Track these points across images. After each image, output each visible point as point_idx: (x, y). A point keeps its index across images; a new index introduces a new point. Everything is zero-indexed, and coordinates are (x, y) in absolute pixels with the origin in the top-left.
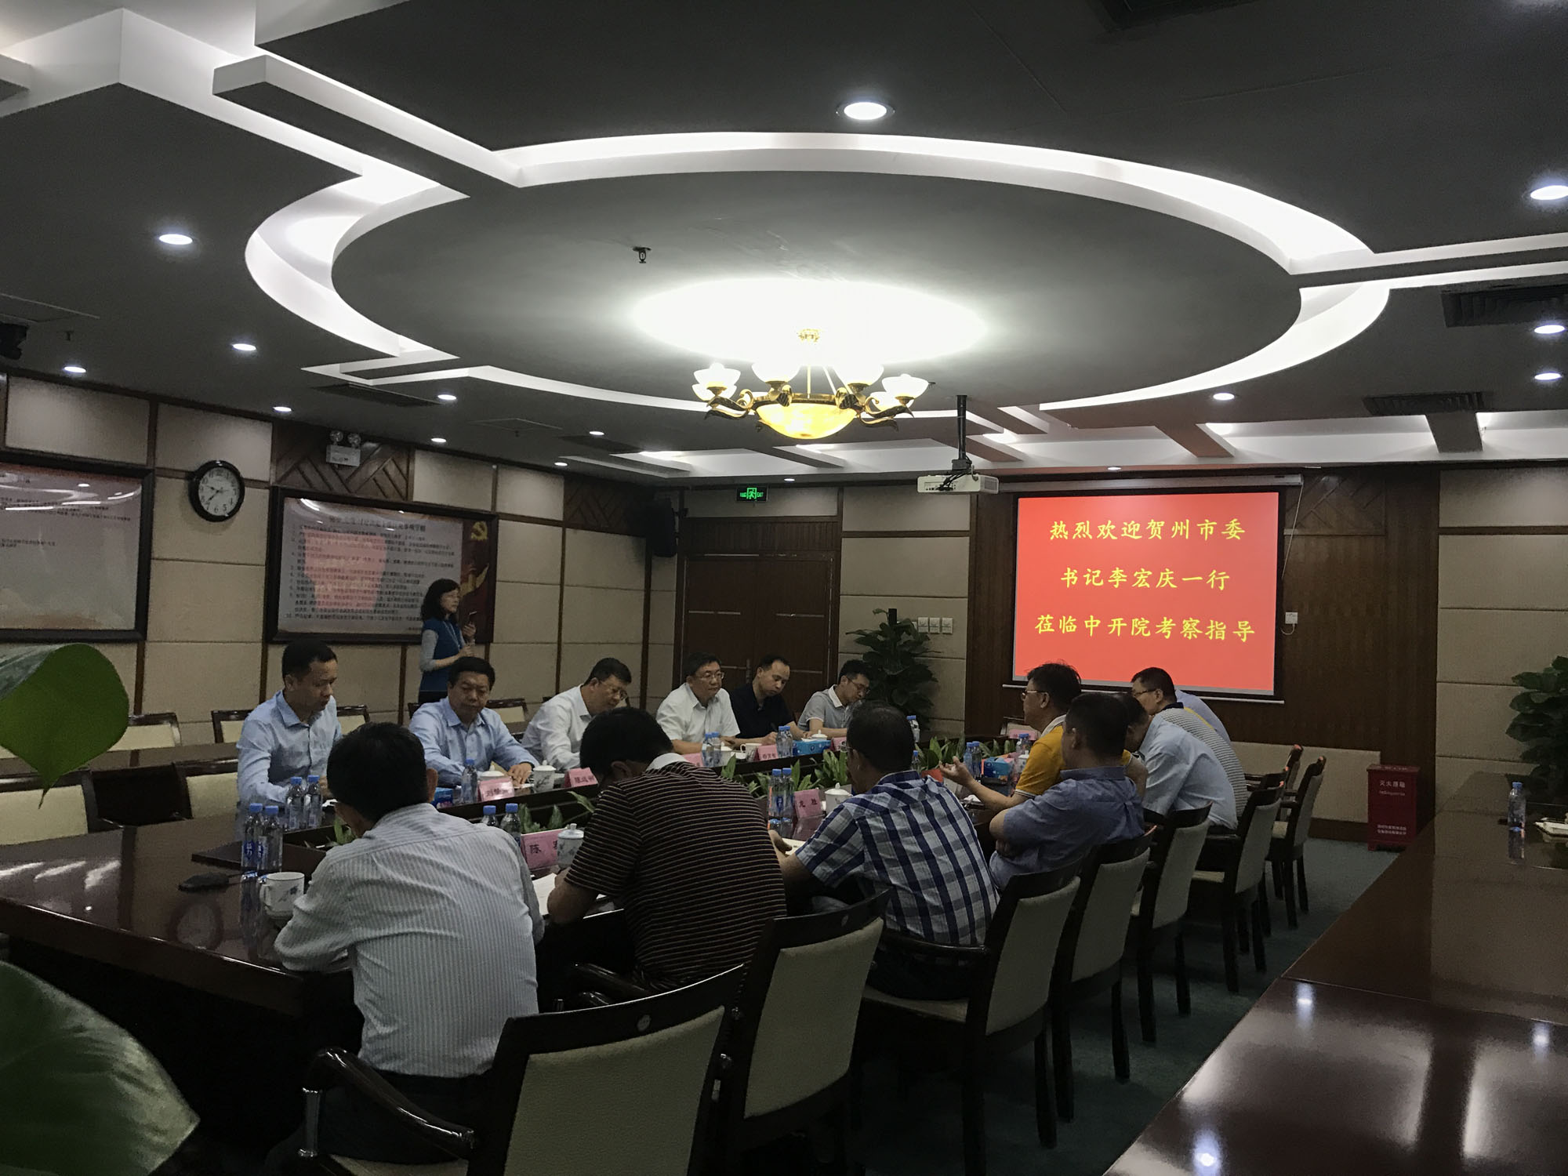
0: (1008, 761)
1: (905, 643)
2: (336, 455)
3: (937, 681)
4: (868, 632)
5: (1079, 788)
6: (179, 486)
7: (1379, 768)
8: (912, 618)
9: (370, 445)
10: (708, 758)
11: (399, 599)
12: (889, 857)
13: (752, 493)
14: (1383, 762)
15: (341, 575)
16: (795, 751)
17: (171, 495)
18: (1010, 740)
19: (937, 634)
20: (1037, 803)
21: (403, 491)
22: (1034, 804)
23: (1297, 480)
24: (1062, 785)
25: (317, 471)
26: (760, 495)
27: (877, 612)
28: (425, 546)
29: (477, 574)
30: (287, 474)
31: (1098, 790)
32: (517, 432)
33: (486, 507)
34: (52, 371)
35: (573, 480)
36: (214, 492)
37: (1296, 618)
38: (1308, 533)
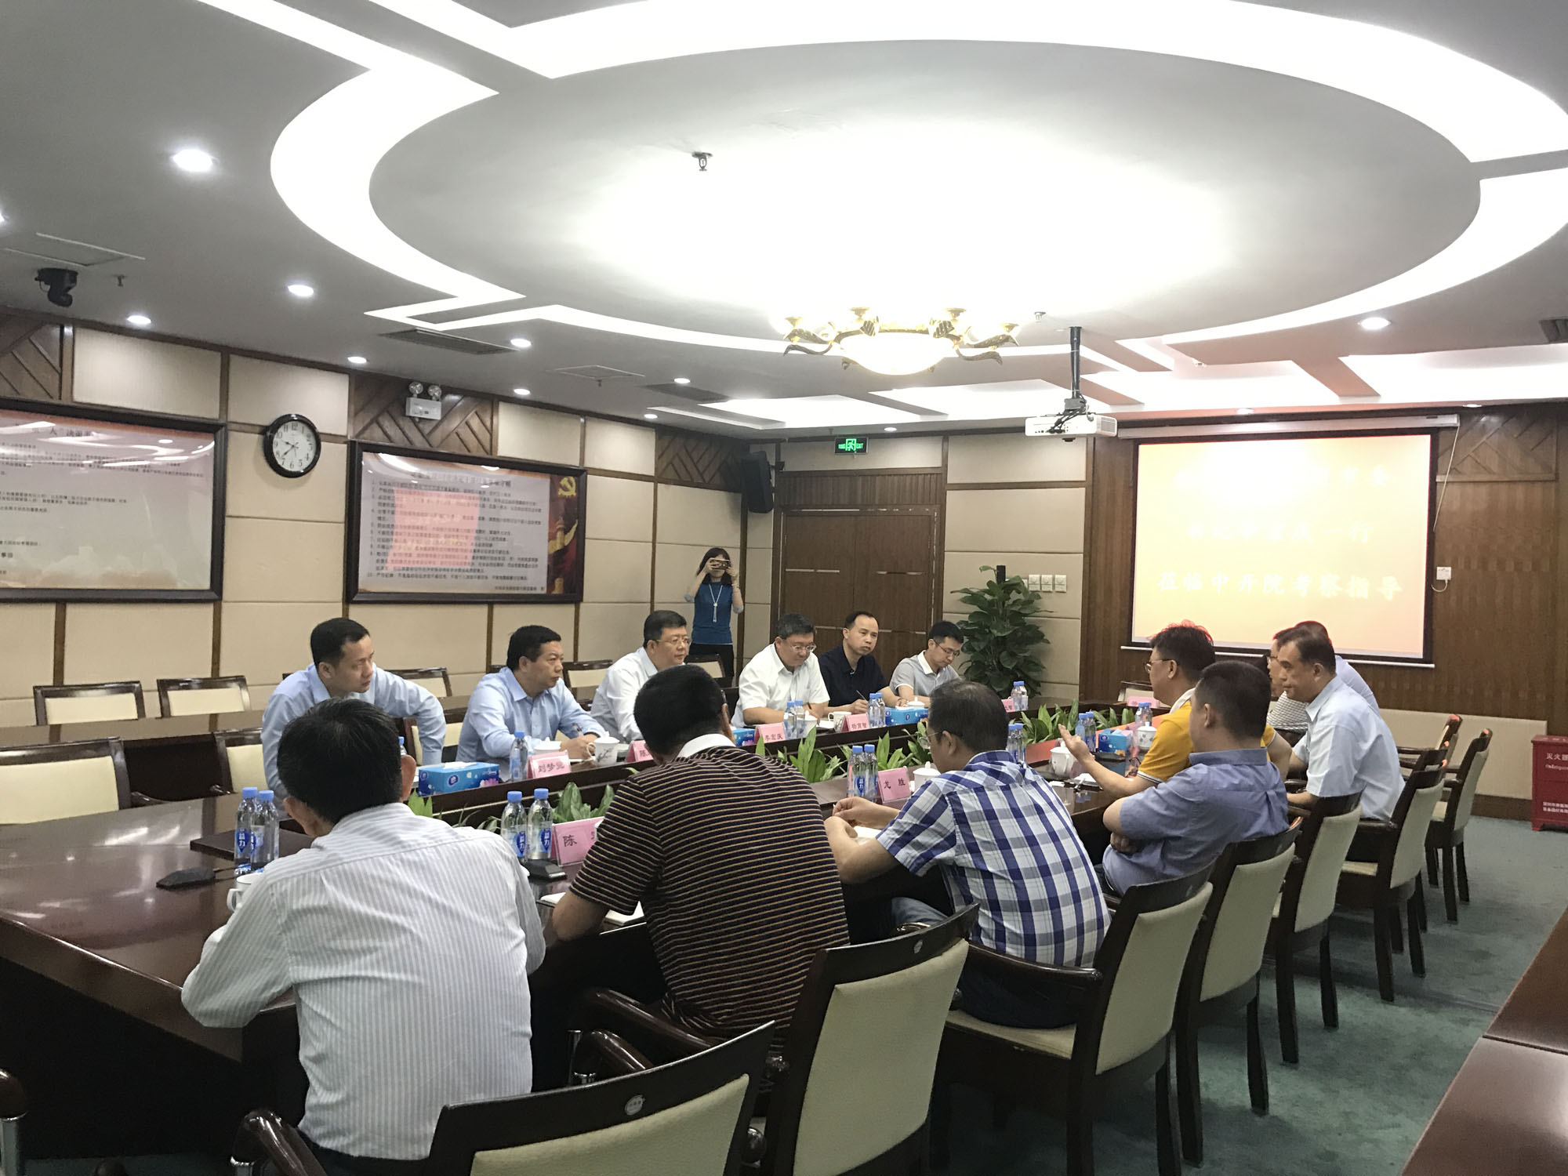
0: (1126, 734)
1: (1014, 602)
2: (417, 408)
3: (1049, 643)
4: (974, 591)
5: (1211, 775)
6: (255, 440)
7: (1545, 739)
8: (1021, 576)
9: (455, 398)
10: (791, 727)
11: (485, 558)
12: (986, 839)
13: (851, 445)
14: (1549, 733)
15: (424, 532)
16: (888, 720)
17: (244, 449)
18: (1129, 708)
19: (1050, 592)
20: (1160, 792)
21: (488, 447)
22: (1155, 792)
23: (1452, 420)
24: (1191, 771)
25: (398, 425)
26: (860, 446)
27: (985, 568)
28: (510, 502)
29: (566, 531)
30: (365, 429)
31: (1236, 778)
32: (599, 381)
33: (574, 461)
34: (118, 322)
35: (666, 433)
36: (290, 447)
37: (1450, 574)
38: (1464, 479)
